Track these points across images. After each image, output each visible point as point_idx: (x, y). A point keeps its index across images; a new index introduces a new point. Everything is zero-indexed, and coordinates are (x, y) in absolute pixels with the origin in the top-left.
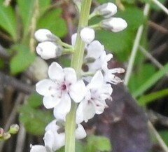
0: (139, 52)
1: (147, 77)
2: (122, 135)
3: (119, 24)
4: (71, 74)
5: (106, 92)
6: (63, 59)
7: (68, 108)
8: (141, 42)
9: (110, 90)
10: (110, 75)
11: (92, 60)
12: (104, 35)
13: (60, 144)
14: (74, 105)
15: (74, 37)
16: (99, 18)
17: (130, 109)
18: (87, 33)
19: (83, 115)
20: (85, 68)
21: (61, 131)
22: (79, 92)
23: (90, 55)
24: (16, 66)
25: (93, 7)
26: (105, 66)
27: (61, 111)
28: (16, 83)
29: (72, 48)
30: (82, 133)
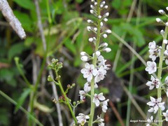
3: (108, 50)
4: (93, 66)
5: (104, 72)
6: (90, 62)
7: (92, 78)
9: (106, 72)
10: (106, 67)
11: (100, 62)
12: (103, 53)
13: (89, 90)
14: (94, 77)
15: (94, 54)
16: (102, 48)
18: (98, 53)
19: (97, 80)
20: (97, 65)
21: (90, 86)
22: (95, 72)
23: (99, 60)
26: (104, 64)
27: (90, 79)
29: (93, 58)
30: (96, 86)
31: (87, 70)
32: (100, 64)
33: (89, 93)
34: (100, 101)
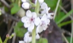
11: (42, 10)
29: (35, 5)
31: (28, 19)
32: (43, 12)
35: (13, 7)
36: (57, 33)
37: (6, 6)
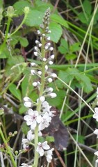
0: (65, 106)
1: (68, 115)
2: (59, 136)
4: (36, 113)
5: (49, 120)
6: (34, 108)
7: (35, 125)
8: (66, 102)
9: (51, 119)
10: (51, 114)
11: (44, 108)
12: (48, 99)
13: (33, 138)
14: (38, 124)
15: (38, 100)
16: (47, 93)
17: (61, 127)
18: (42, 98)
19: (41, 128)
20: (42, 111)
21: (33, 133)
22: (39, 119)
23: (43, 106)
24: (21, 111)
25: (45, 88)
26: (49, 110)
27: (33, 127)
28: (21, 117)
29: (37, 104)
30: (41, 134)
31: (30, 117)
32: (44, 110)
33: (33, 141)
34: (45, 150)
35: (21, 107)
36: (63, 131)
37: (14, 106)
